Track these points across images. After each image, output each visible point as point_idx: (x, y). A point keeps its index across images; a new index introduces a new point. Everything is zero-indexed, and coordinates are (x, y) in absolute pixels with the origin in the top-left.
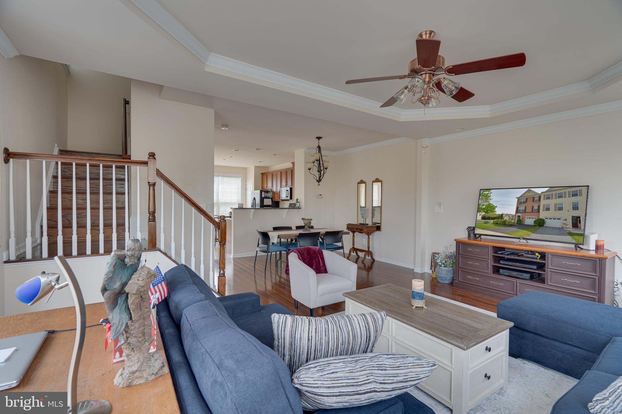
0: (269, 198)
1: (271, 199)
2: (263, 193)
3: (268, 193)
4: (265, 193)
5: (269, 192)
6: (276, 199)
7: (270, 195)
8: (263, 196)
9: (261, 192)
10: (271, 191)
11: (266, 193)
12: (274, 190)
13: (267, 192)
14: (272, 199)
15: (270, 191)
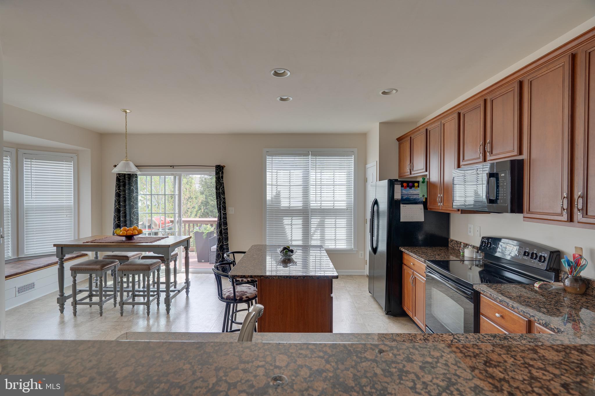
0: (416, 203)
1: (421, 206)
2: (398, 188)
3: (414, 186)
4: (402, 186)
5: (416, 184)
6: (440, 207)
7: (419, 192)
8: (398, 196)
9: (392, 184)
10: (423, 182)
11: (408, 186)
12: (434, 177)
13: (411, 184)
14: (425, 204)
15: (418, 182)
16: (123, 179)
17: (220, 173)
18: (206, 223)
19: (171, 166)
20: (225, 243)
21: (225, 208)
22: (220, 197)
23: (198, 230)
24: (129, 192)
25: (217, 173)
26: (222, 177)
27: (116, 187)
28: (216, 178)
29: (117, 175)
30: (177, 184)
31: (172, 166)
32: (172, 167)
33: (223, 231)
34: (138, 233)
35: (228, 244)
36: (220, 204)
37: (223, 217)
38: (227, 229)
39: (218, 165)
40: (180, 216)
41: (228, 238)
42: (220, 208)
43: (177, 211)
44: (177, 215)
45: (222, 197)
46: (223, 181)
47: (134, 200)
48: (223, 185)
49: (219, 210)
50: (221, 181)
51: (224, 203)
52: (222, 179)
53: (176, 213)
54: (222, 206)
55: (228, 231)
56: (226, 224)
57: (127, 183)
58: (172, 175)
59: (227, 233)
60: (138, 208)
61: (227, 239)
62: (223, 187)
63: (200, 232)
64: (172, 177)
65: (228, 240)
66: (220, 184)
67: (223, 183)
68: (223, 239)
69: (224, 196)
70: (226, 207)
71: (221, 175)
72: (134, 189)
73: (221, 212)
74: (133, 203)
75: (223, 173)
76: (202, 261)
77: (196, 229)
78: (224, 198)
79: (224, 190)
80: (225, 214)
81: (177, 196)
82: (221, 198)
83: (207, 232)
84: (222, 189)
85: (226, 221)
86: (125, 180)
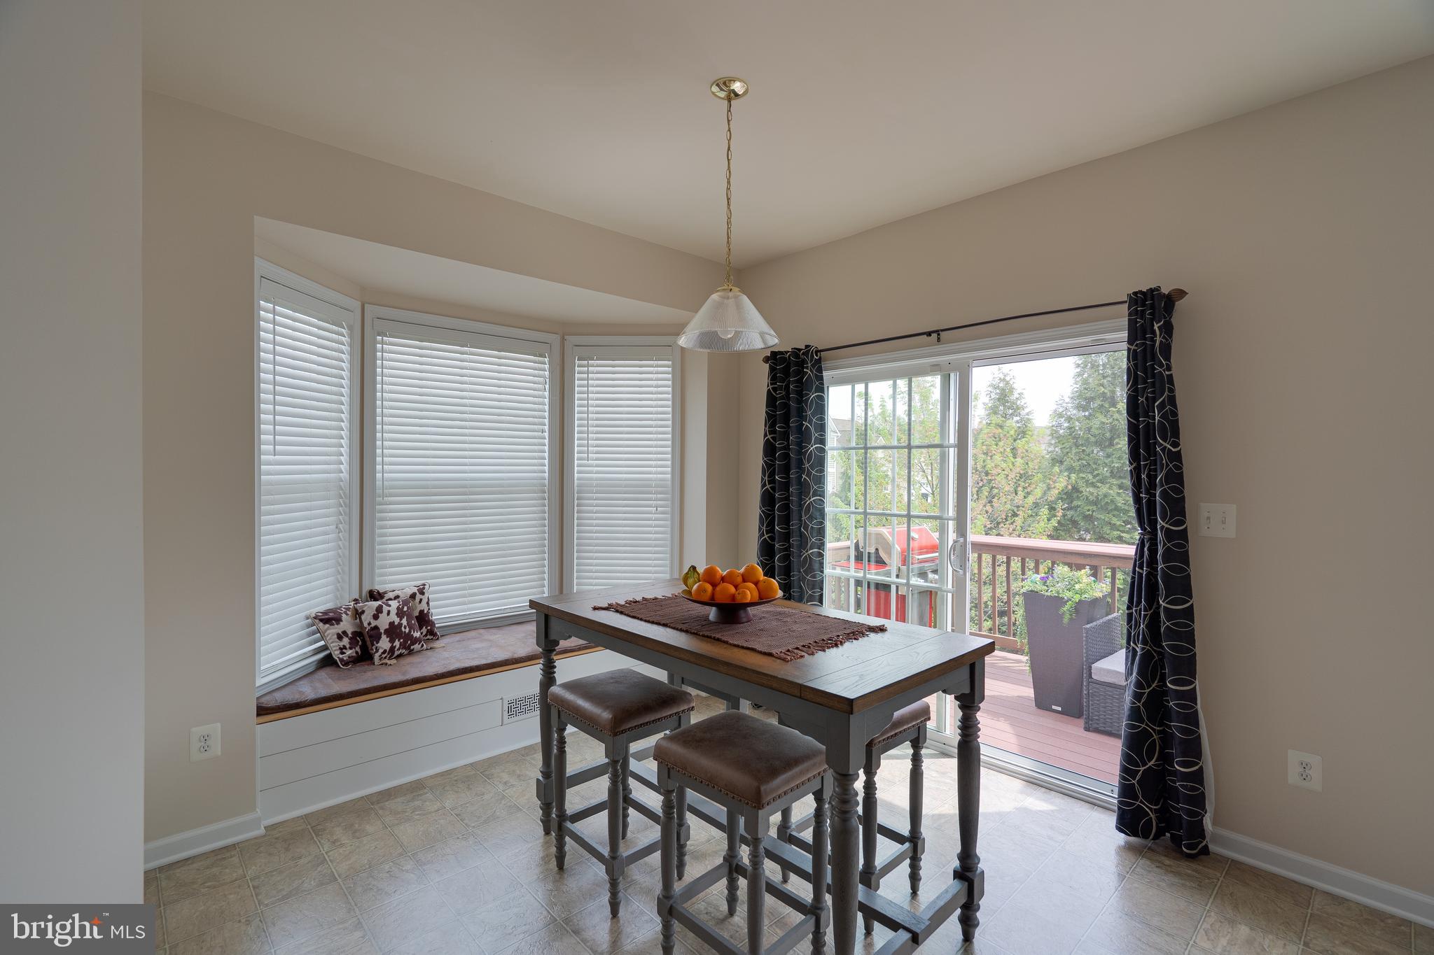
16: (782, 398)
17: (1156, 327)
18: (1075, 561)
19: (929, 334)
20: (1172, 682)
21: (1177, 507)
22: (1150, 450)
23: (1039, 587)
24: (799, 438)
25: (1138, 333)
26: (1166, 350)
27: (765, 426)
28: (1133, 356)
29: (768, 386)
30: (952, 403)
31: (934, 332)
32: (934, 336)
33: (1165, 623)
34: (760, 598)
35: (1192, 696)
36: (1152, 485)
37: (1167, 552)
38: (1189, 613)
39: (1141, 292)
40: (961, 530)
41: (1192, 661)
42: (1151, 504)
43: (951, 512)
44: (951, 525)
45: (1164, 450)
46: (1169, 368)
47: (812, 467)
48: (1172, 390)
49: (1145, 514)
50: (1161, 365)
51: (1176, 478)
52: (1168, 358)
53: (945, 516)
54: (1164, 493)
55: (1197, 626)
56: (1181, 586)
57: (793, 412)
58: (934, 369)
59: (1192, 633)
60: (822, 494)
61: (1187, 667)
62: (1172, 400)
63: (1049, 594)
64: (937, 380)
65: (1193, 673)
66: (1153, 384)
67: (1170, 377)
68: (1161, 660)
69: (1176, 444)
70: (1184, 497)
71: (1158, 339)
72: (813, 430)
73: (1153, 523)
74: (809, 475)
75: (1168, 329)
76: (1054, 707)
77: (1033, 581)
78: (1177, 457)
79: (1175, 414)
80: (1179, 539)
81: (952, 450)
82: (1155, 453)
83: (1077, 598)
84: (1162, 406)
85: (1182, 570)
86: (789, 399)
